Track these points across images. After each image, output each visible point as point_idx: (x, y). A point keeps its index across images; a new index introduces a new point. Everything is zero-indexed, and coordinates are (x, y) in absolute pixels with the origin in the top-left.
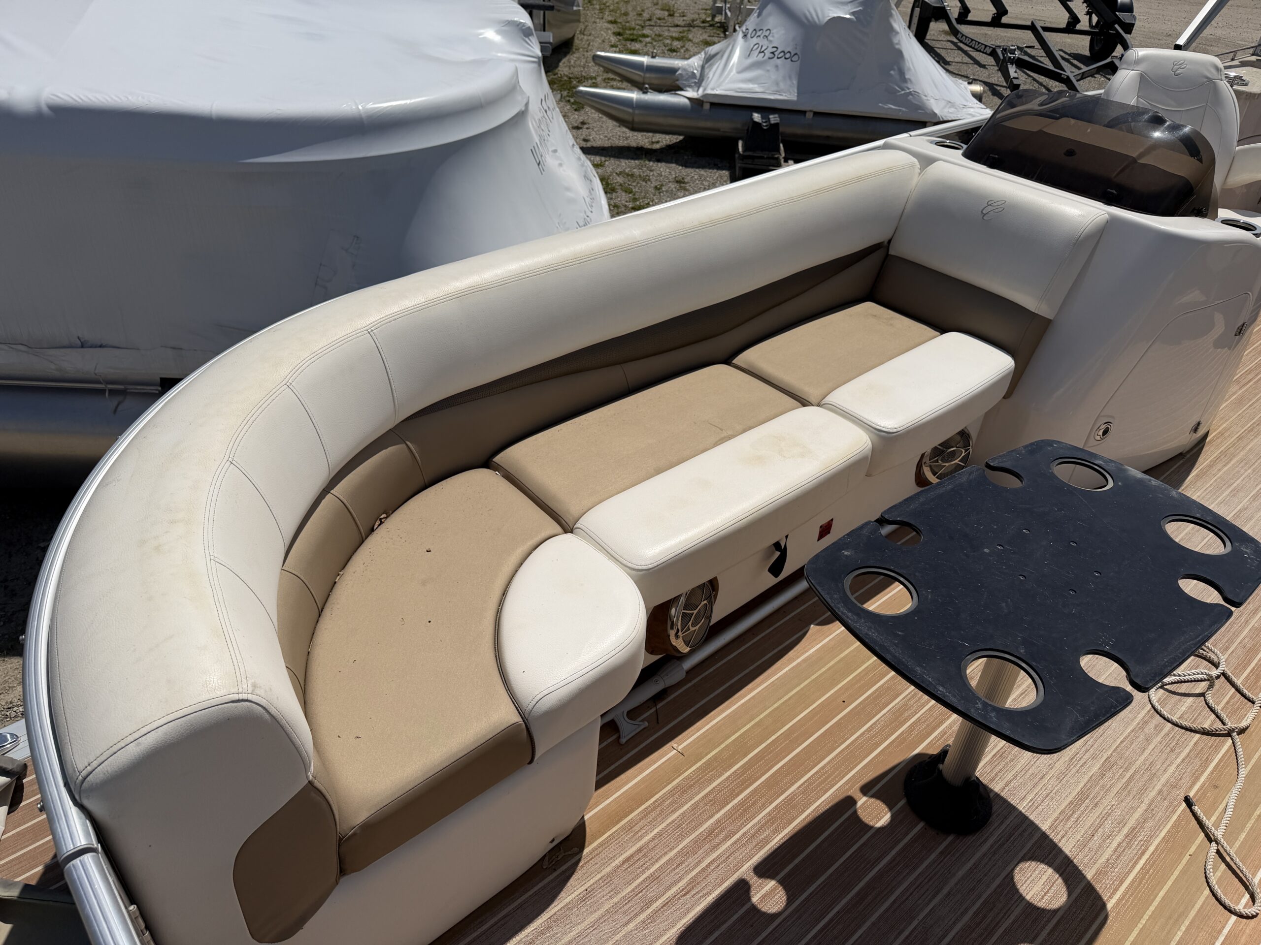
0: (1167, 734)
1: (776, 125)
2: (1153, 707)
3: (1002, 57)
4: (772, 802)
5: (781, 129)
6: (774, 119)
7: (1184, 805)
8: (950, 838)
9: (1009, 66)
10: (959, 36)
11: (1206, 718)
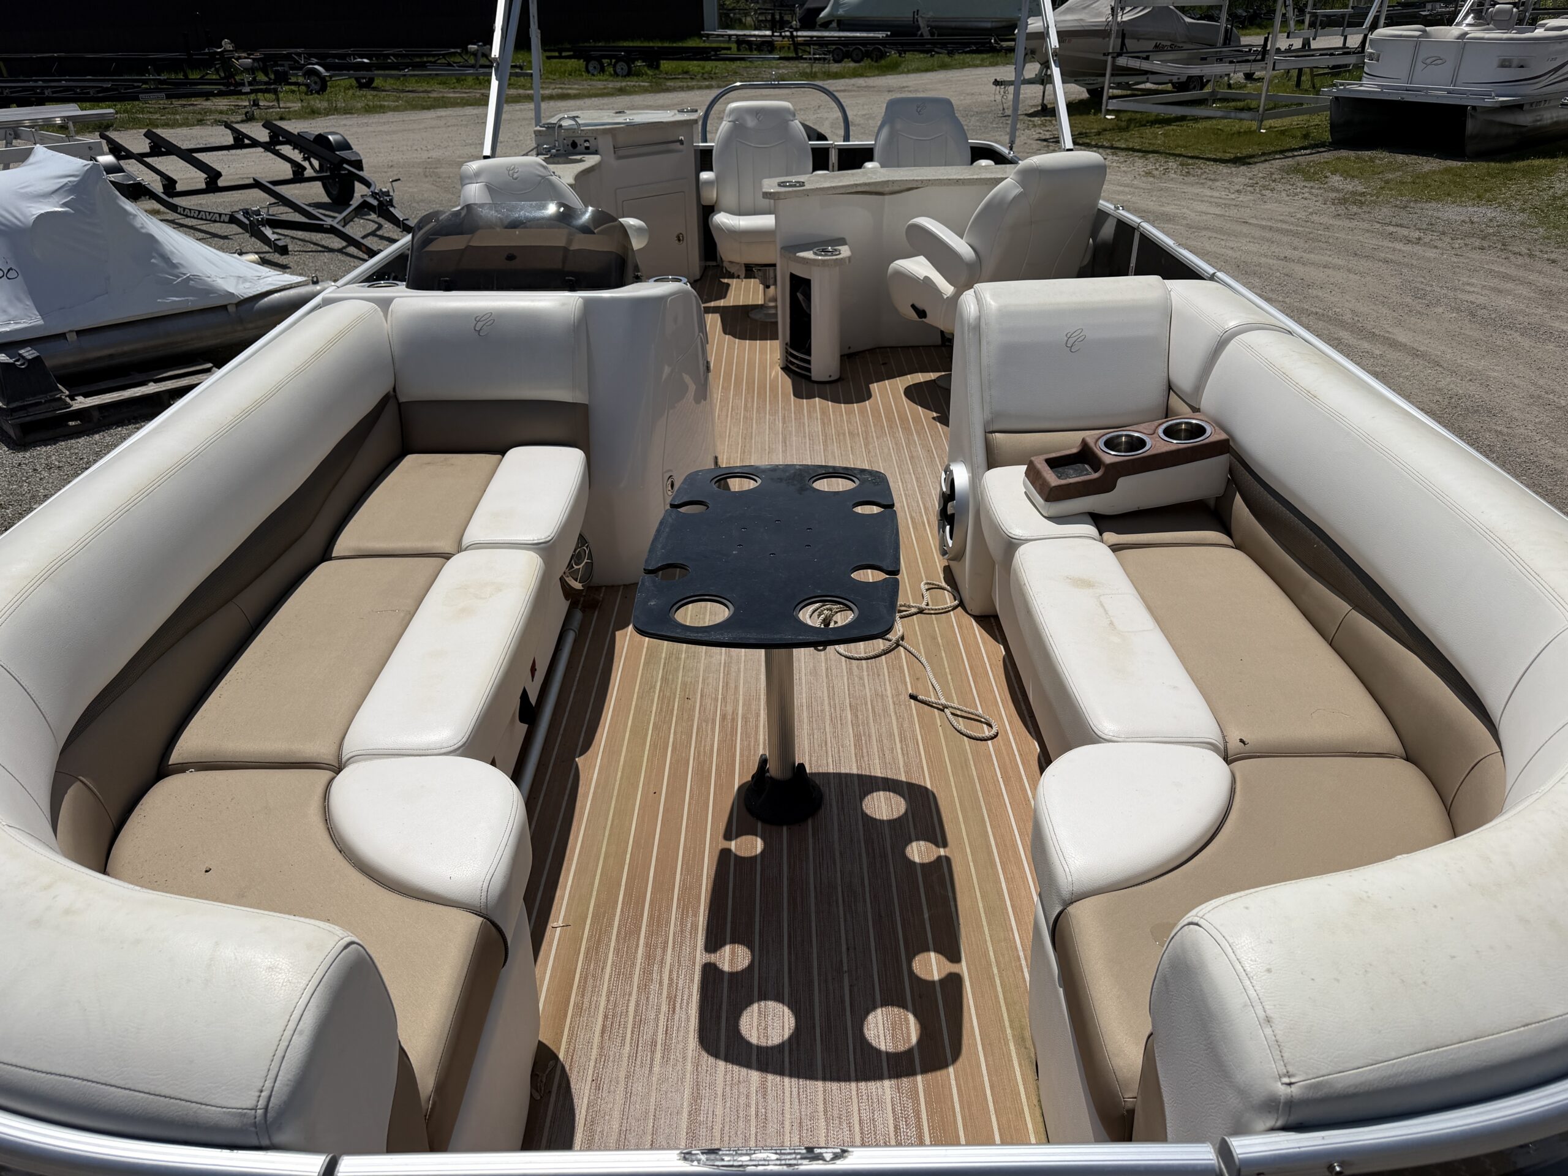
0: (868, 667)
1: (37, 359)
2: (846, 657)
3: (247, 222)
4: (672, 899)
5: (49, 363)
6: (28, 353)
7: (912, 701)
8: (810, 822)
9: (263, 229)
10: (179, 210)
11: (878, 644)
